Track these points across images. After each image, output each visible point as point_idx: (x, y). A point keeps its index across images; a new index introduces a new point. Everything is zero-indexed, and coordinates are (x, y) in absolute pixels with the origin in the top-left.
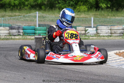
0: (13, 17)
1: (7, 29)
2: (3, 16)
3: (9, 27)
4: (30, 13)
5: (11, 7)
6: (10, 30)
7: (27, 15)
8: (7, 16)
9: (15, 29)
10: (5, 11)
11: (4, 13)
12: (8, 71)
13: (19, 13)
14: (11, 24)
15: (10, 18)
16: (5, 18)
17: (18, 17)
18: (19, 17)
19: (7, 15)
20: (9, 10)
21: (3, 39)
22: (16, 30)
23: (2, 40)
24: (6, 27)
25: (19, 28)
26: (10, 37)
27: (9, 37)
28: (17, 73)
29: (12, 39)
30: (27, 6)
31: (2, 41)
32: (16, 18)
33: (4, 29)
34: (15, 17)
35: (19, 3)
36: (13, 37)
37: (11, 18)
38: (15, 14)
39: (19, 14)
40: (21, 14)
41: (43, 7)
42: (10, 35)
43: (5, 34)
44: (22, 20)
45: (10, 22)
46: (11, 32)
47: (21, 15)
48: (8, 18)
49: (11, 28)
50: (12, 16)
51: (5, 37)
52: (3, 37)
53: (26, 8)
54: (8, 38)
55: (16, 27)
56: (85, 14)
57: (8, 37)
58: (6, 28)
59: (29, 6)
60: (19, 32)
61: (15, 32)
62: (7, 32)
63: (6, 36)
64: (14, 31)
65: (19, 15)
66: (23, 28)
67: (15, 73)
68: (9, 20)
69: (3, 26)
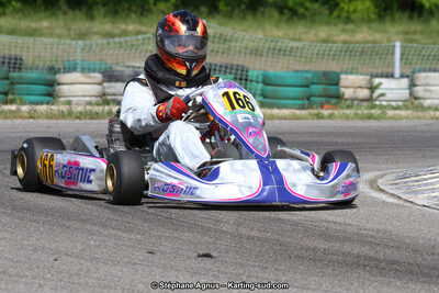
0: (117, 40)
1: (96, 81)
2: (82, 36)
3: (102, 73)
5: (111, 5)
6: (105, 84)
8: (97, 33)
10: (91, 18)
11: (87, 24)
12: (95, 228)
13: (140, 23)
14: (109, 61)
15: (105, 41)
16: (87, 42)
17: (134, 38)
18: (140, 37)
19: (96, 30)
20: (102, 13)
21: (80, 116)
23: (77, 117)
24: (92, 74)
26: (107, 108)
27: (101, 108)
28: (125, 235)
31: (78, 121)
32: (126, 42)
33: (82, 79)
34: (122, 40)
36: (115, 109)
37: (111, 40)
38: (123, 26)
39: (138, 27)
40: (143, 29)
41: (221, 5)
42: (107, 103)
43: (87, 99)
45: (107, 55)
46: (107, 91)
47: (146, 33)
48: (100, 41)
49: (111, 76)
50: (113, 36)
51: (88, 107)
52: (80, 108)
53: (162, 6)
54: (97, 113)
55: (128, 72)
56: (370, 28)
57: (97, 109)
58: (90, 77)
62: (96, 89)
63: (89, 103)
64: (119, 88)
65: (139, 33)
67: (120, 234)
68: (102, 49)
69: (83, 71)
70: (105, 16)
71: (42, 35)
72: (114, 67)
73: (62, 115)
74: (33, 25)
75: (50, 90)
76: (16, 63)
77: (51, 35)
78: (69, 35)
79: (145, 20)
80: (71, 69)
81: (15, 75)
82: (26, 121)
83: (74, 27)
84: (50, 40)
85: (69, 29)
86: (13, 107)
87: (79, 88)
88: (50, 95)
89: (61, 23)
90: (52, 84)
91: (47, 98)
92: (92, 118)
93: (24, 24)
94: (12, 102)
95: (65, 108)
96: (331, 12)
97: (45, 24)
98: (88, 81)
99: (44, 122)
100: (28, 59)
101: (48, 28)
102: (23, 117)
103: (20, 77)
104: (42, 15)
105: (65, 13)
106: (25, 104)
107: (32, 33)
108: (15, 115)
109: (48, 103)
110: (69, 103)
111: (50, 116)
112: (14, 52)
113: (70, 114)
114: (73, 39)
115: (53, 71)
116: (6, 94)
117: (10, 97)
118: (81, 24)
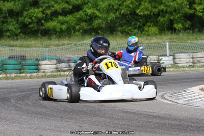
0: (61, 47)
1: (54, 63)
2: (47, 46)
3: (56, 60)
4: (83, 40)
5: (58, 33)
6: (58, 64)
7: (80, 43)
8: (53, 45)
9: (64, 63)
10: (50, 39)
11: (49, 42)
13: (69, 40)
14: (58, 56)
15: (56, 48)
16: (50, 49)
17: (67, 46)
19: (52, 44)
20: (55, 37)
21: (49, 77)
22: (66, 64)
23: (48, 77)
24: (53, 61)
25: (69, 61)
26: (59, 73)
27: (57, 73)
28: (70, 121)
29: (60, 75)
30: (79, 31)
31: (48, 79)
33: (49, 63)
34: (63, 47)
35: (67, 28)
36: (62, 73)
37: (59, 48)
38: (63, 42)
39: (69, 42)
40: (71, 42)
41: (99, 31)
42: (59, 71)
43: (51, 70)
44: (74, 50)
45: (57, 53)
46: (59, 67)
47: (71, 44)
48: (54, 48)
49: (60, 61)
50: (59, 46)
51: (52, 73)
52: (49, 74)
53: (77, 33)
54: (55, 75)
55: (66, 59)
57: (55, 73)
59: (81, 31)
60: (70, 66)
61: (65, 66)
62: (54, 66)
63: (52, 72)
64: (63, 65)
65: (69, 44)
66: (75, 60)
67: (68, 120)
68: (56, 51)
69: (49, 59)
70: (55, 38)
71: (32, 47)
72: (60, 58)
73: (42, 77)
74: (29, 43)
75: (37, 68)
76: (23, 58)
77: (35, 47)
78: (42, 46)
79: (70, 39)
80: (44, 59)
81: (23, 62)
82: (29, 80)
83: (44, 43)
84: (36, 48)
85: (42, 44)
86: (24, 75)
87: (48, 66)
88: (37, 69)
89: (39, 41)
90: (38, 65)
91: (36, 71)
92: (54, 77)
93: (25, 43)
94: (23, 73)
95: (43, 74)
96: (141, 33)
97: (33, 42)
98: (51, 63)
99: (36, 80)
100: (28, 56)
101: (34, 44)
102: (28, 78)
103: (25, 63)
104: (32, 39)
105: (40, 38)
106: (28, 73)
107: (28, 46)
108: (25, 77)
109: (36, 73)
110: (44, 72)
111: (38, 77)
112: (22, 54)
113: (45, 76)
114: (44, 48)
115: (37, 60)
116: (20, 70)
117: (22, 71)
118: (47, 42)
